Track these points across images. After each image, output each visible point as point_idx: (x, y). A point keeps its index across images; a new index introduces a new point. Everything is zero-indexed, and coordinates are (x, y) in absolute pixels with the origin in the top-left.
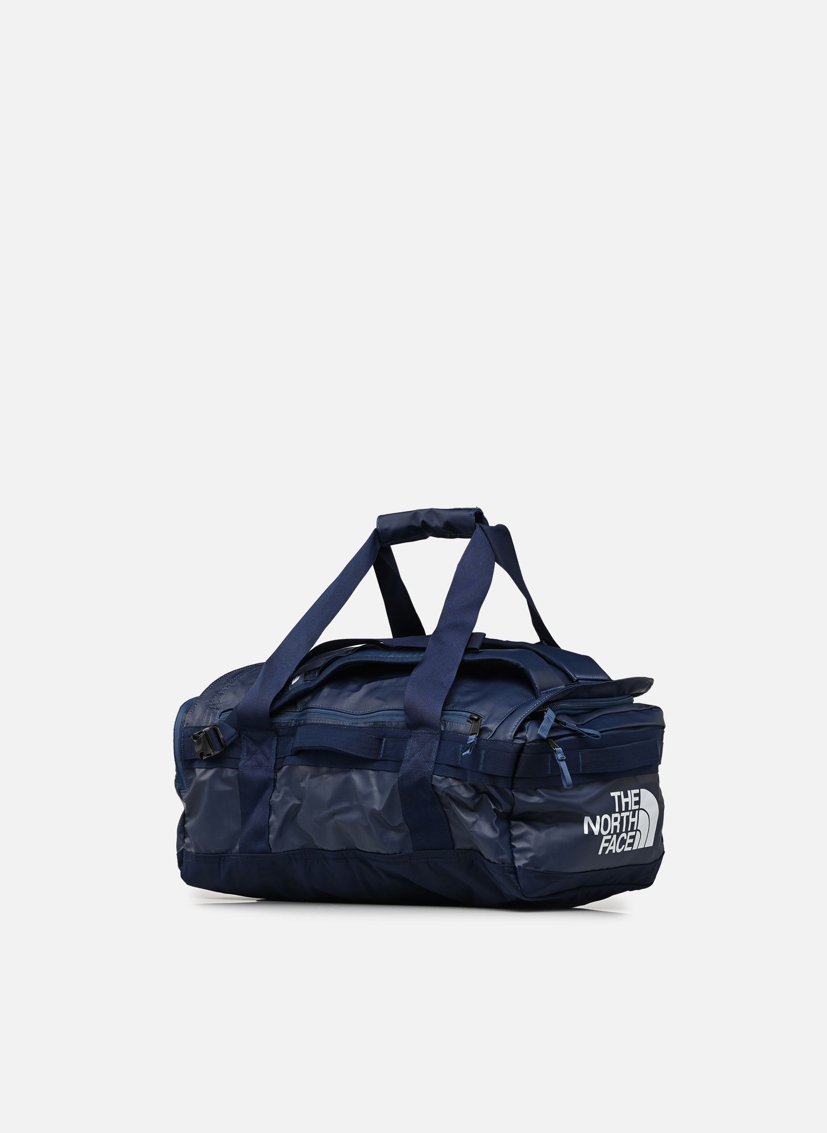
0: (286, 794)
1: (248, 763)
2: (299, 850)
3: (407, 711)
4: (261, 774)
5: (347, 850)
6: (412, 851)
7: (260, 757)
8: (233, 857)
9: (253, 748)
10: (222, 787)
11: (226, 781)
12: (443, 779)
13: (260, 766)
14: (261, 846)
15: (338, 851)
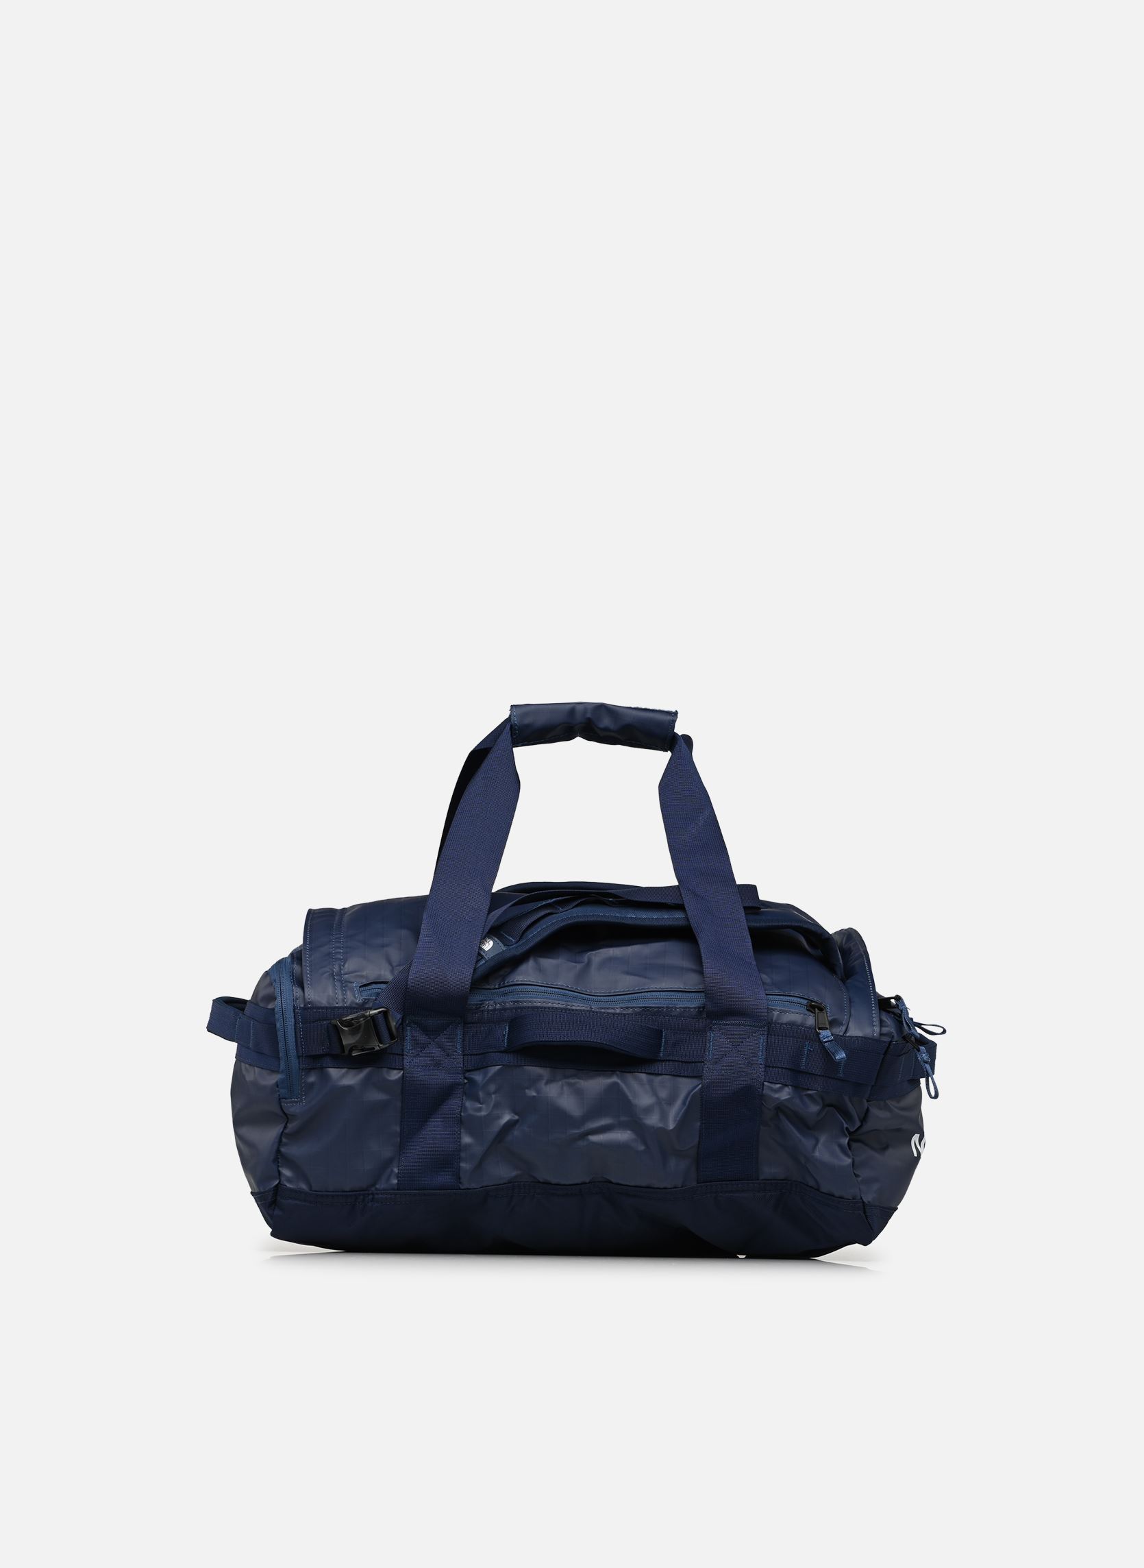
0: (496, 1106)
1: (417, 1061)
2: (505, 1184)
3: (707, 993)
4: (441, 1077)
5: (589, 1183)
6: (694, 1184)
7: (436, 1052)
8: (384, 1196)
9: (422, 1038)
10: (376, 1096)
11: (384, 1086)
12: (780, 1088)
13: (438, 1064)
14: (444, 1178)
15: (577, 1184)
